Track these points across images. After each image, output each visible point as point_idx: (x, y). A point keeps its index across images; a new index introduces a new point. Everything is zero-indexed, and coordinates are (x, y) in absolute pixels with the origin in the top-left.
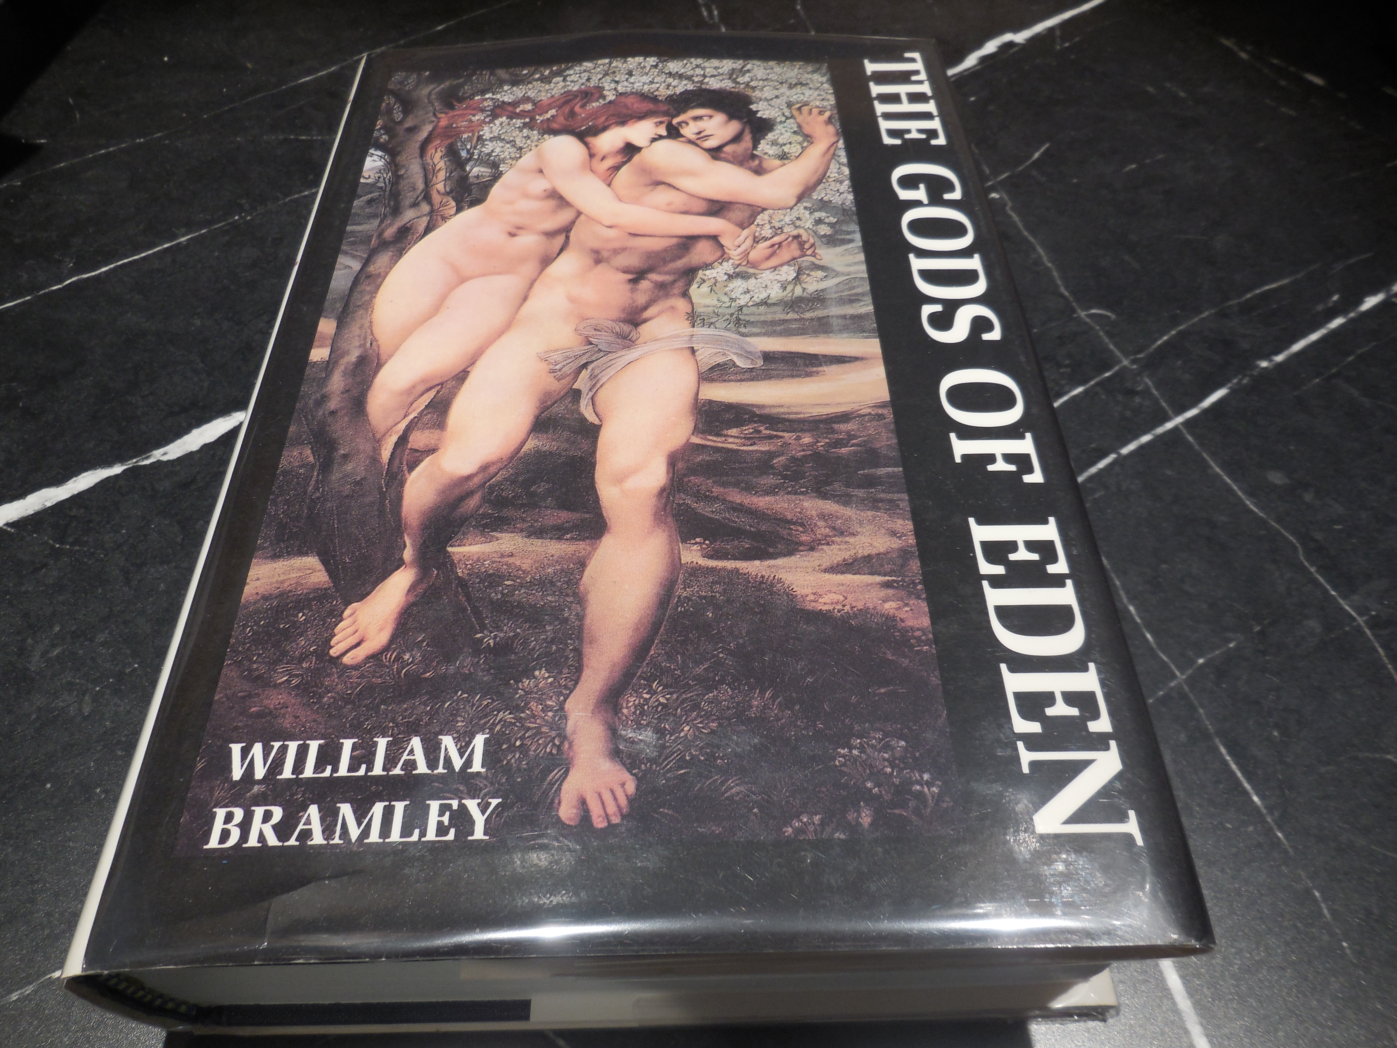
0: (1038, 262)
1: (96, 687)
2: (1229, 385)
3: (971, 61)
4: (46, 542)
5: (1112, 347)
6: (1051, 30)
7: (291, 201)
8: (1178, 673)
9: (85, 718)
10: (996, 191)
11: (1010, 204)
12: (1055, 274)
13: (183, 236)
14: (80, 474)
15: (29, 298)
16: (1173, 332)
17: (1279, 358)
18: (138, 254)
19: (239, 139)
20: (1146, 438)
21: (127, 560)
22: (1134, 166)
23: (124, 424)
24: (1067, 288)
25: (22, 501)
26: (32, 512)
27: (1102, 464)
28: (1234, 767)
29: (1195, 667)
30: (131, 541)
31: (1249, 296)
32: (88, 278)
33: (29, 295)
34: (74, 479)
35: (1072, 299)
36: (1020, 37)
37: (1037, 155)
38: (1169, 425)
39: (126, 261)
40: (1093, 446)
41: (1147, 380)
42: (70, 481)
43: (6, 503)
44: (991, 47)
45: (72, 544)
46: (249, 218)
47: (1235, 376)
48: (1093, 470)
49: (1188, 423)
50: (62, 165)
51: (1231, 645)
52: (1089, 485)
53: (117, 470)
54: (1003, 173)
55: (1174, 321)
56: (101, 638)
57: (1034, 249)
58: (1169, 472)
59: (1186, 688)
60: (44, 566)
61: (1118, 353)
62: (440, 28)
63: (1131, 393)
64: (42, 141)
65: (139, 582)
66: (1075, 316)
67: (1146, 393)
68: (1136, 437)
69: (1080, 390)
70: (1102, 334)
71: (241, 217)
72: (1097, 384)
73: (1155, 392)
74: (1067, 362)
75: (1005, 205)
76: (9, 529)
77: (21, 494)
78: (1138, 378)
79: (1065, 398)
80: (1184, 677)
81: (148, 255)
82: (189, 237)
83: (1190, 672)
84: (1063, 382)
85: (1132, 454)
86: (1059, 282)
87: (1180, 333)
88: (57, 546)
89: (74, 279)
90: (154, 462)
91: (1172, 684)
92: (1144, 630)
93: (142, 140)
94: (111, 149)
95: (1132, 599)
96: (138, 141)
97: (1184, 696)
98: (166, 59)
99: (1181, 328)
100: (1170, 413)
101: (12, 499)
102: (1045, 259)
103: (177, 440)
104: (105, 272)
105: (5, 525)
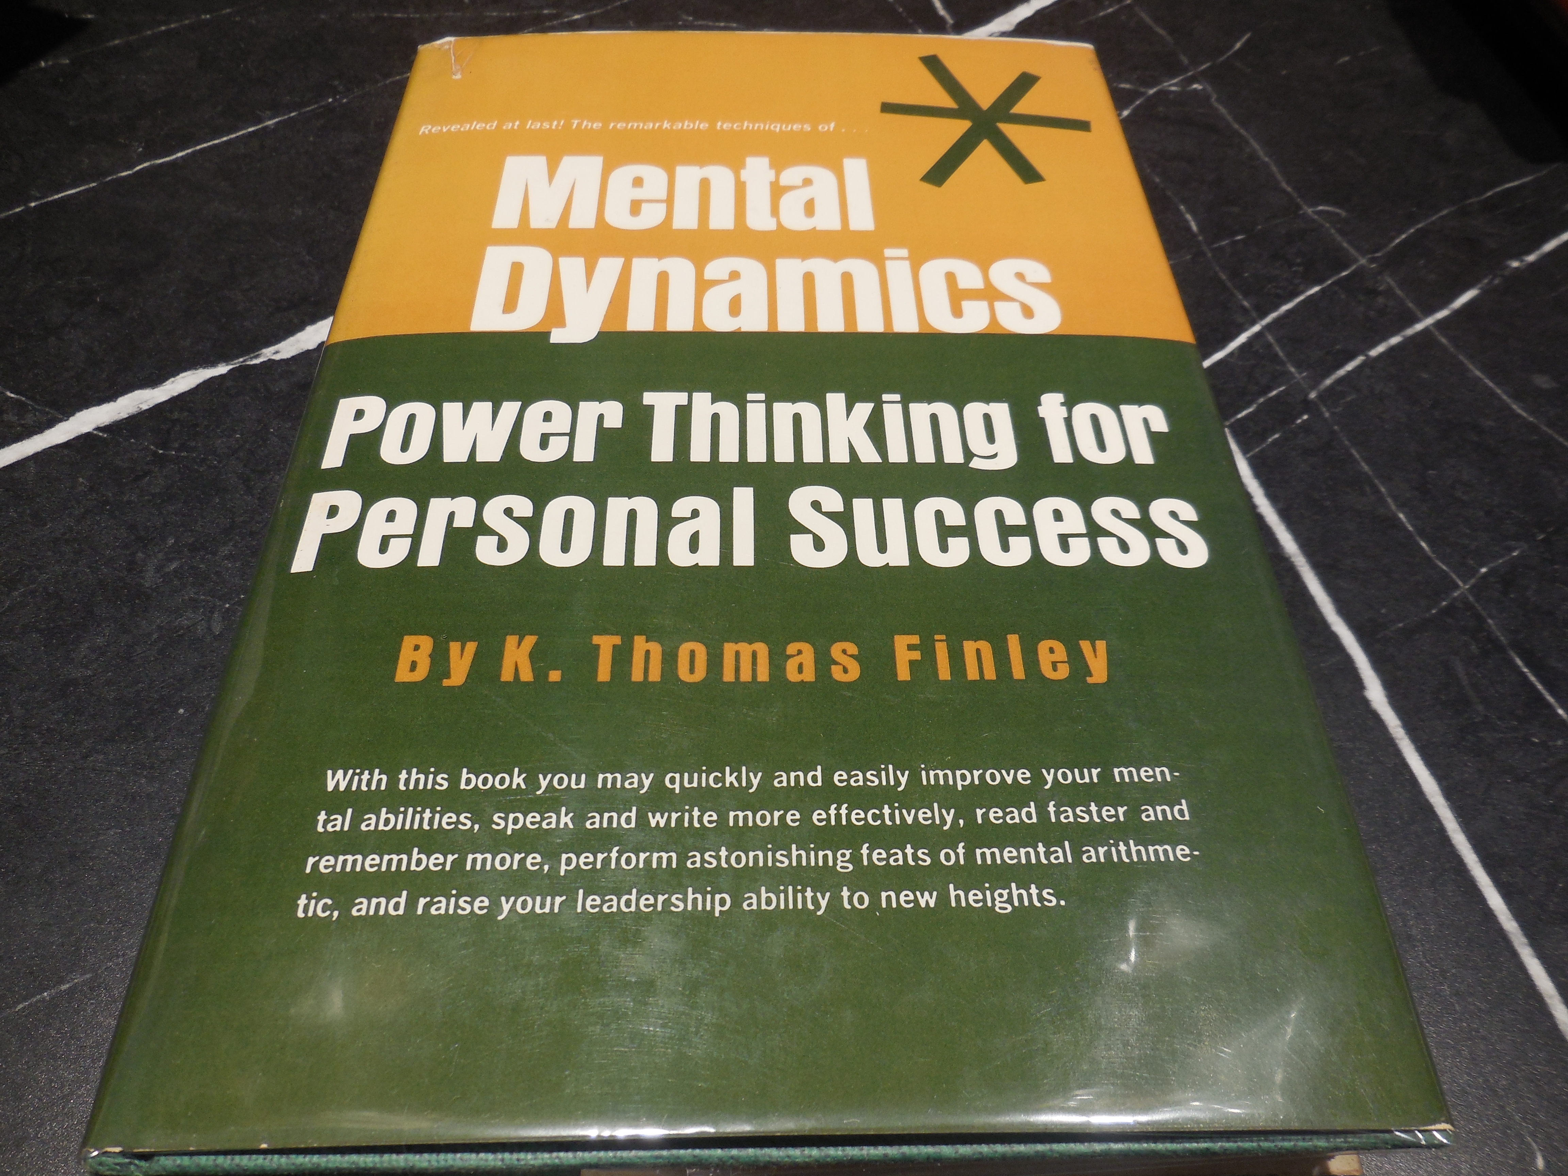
0: (1253, 156)
1: (225, 604)
2: (1480, 286)
5: (1345, 245)
7: (393, 83)
8: (1460, 583)
9: (216, 638)
10: (1198, 82)
11: (1214, 97)
12: (1274, 169)
13: (270, 119)
14: (178, 374)
15: (94, 184)
16: (1412, 231)
17: (1531, 258)
18: (218, 139)
19: (323, 16)
20: (1395, 340)
21: (245, 466)
22: (1347, 58)
23: (224, 320)
24: (1288, 183)
25: (112, 404)
26: (126, 416)
27: (1350, 367)
28: (1533, 679)
29: (1478, 576)
30: (247, 446)
31: (1489, 194)
32: (160, 164)
33: (94, 182)
34: (173, 379)
35: (1295, 195)
37: (1238, 45)
38: (1419, 327)
39: (205, 145)
40: (1338, 347)
41: (1389, 280)
42: (167, 382)
43: (94, 405)
45: (178, 450)
46: (345, 101)
47: (1485, 276)
48: (1341, 372)
49: (1439, 324)
50: (117, 42)
51: (1515, 554)
52: (1339, 388)
53: (222, 369)
54: (1202, 63)
55: (1411, 219)
56: (225, 550)
57: (1247, 143)
58: (1425, 375)
59: (1471, 599)
60: (146, 474)
61: (1352, 251)
63: (1373, 293)
64: (89, 16)
65: (262, 490)
66: (1302, 212)
67: (1388, 293)
68: (1384, 338)
69: (1316, 289)
70: (1333, 231)
71: (335, 100)
72: (1335, 283)
73: (1399, 292)
74: (1299, 260)
75: (1208, 97)
76: (101, 434)
77: (110, 396)
78: (1379, 278)
79: (1302, 298)
80: (1467, 587)
81: (230, 139)
82: (277, 120)
83: (1473, 581)
84: (1297, 281)
85: (1381, 356)
86: (1279, 177)
87: (1419, 231)
88: (161, 452)
89: (146, 165)
90: (264, 362)
91: (1456, 594)
92: (1418, 538)
93: (208, 16)
94: (172, 26)
95: (1402, 506)
96: (203, 17)
97: (1469, 606)
99: (1420, 226)
100: (1419, 314)
101: (100, 401)
102: (1261, 153)
103: (289, 337)
104: (182, 157)
105: (95, 429)
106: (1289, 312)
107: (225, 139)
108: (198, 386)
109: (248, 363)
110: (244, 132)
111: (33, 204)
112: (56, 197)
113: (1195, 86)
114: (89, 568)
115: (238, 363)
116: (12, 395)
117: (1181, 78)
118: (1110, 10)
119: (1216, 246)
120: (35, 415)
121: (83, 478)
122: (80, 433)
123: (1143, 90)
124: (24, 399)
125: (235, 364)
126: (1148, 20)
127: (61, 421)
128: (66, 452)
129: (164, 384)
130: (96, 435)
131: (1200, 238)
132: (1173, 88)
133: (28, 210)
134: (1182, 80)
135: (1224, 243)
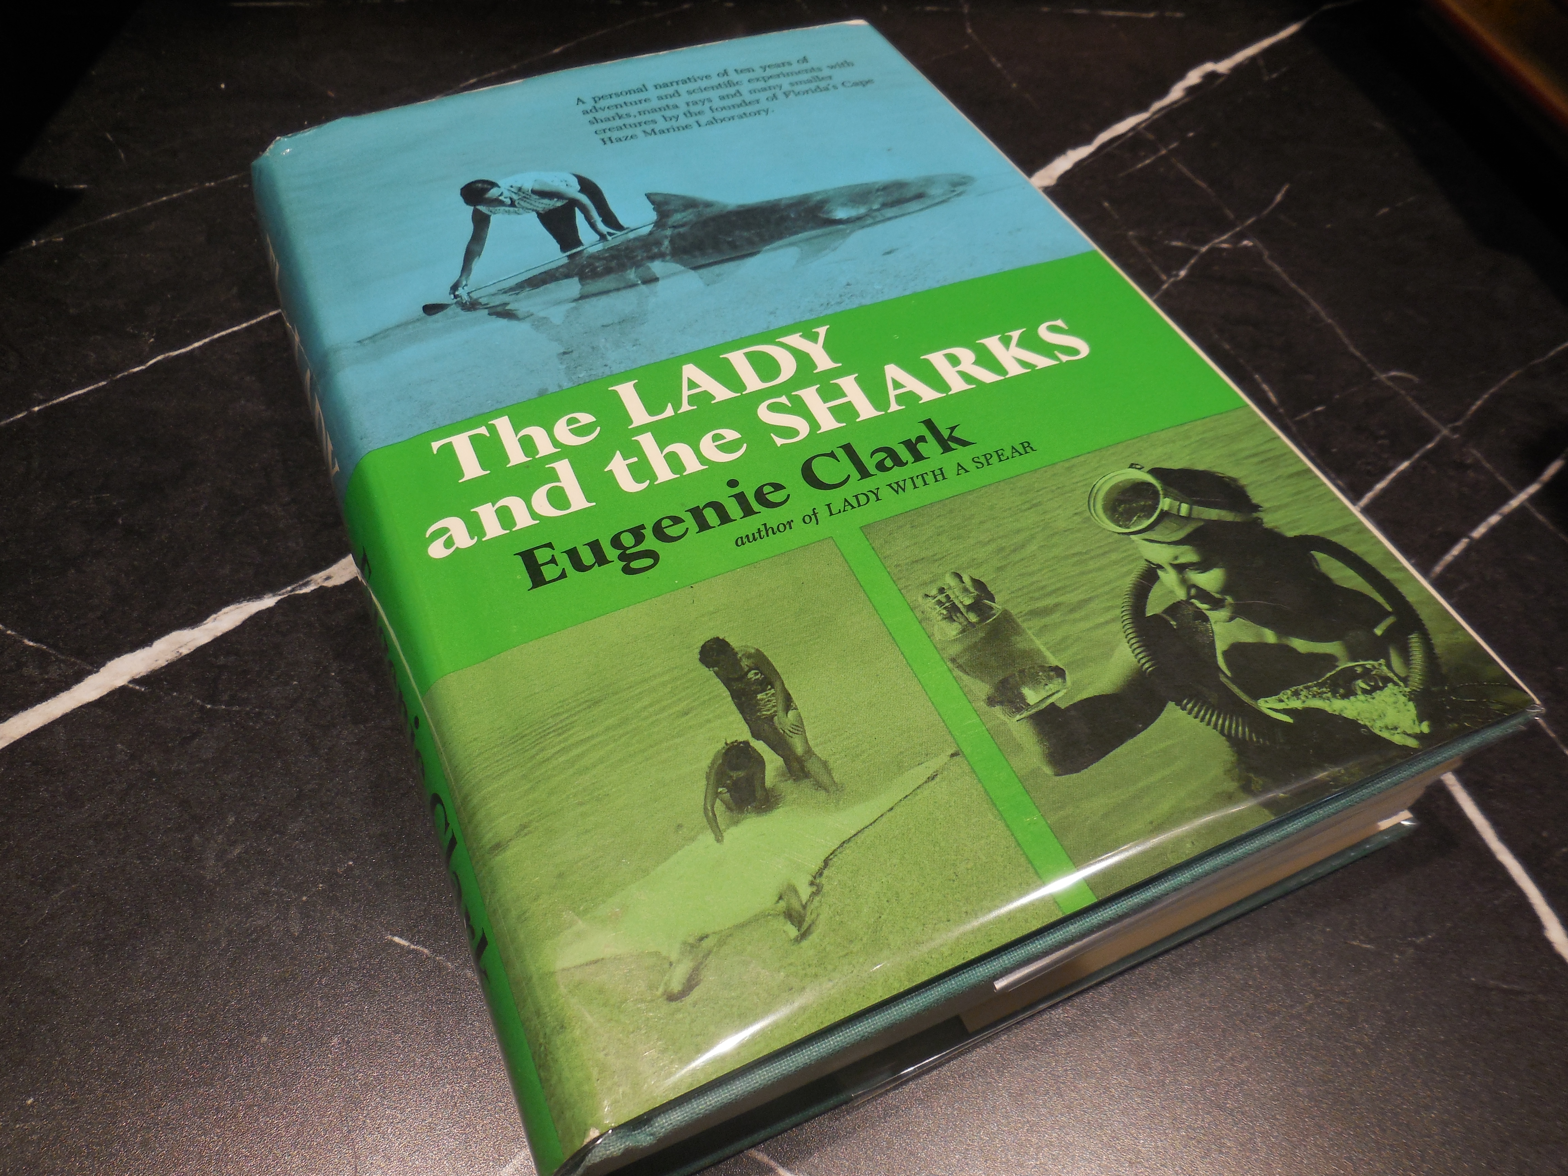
0: (1316, 318)
1: (300, 897)
2: (1564, 455)
3: (1177, 92)
4: (192, 703)
5: (1425, 414)
6: (1253, 59)
10: (1247, 238)
11: (1266, 254)
12: (1339, 331)
14: (219, 610)
15: (104, 383)
16: (1486, 396)
18: (237, 325)
20: (1494, 519)
21: (307, 719)
22: (1386, 210)
23: (265, 541)
24: (1357, 347)
25: (147, 649)
26: (164, 664)
27: (1456, 550)
30: (307, 695)
32: (177, 356)
33: (103, 380)
34: (214, 616)
35: (1365, 360)
36: (1223, 66)
37: (1279, 198)
38: (1514, 503)
39: (223, 333)
40: (1440, 529)
41: (1475, 452)
42: (208, 620)
43: (126, 652)
44: (1194, 77)
45: (228, 704)
48: (1448, 558)
49: (1532, 501)
50: (114, 215)
52: (1450, 576)
53: (269, 602)
54: (1249, 217)
55: (1484, 383)
56: (294, 828)
57: (1308, 304)
58: (1531, 558)
60: (195, 735)
61: (1434, 422)
62: (557, 51)
63: (1461, 467)
64: (82, 186)
65: (330, 749)
66: (1375, 379)
67: (1477, 466)
68: (1483, 518)
69: (1405, 465)
70: (1409, 399)
72: (1423, 457)
73: (1488, 466)
74: (1382, 432)
75: (1260, 254)
76: (137, 688)
77: (146, 641)
78: (1464, 450)
79: (1393, 475)
81: (251, 326)
84: (1386, 456)
85: (1485, 537)
86: (1346, 341)
87: (1493, 396)
88: (209, 706)
89: (159, 358)
90: (314, 590)
93: (212, 184)
94: (175, 195)
96: (207, 184)
98: (223, 86)
99: (1492, 390)
100: (1511, 489)
101: (134, 647)
102: (1323, 314)
103: (340, 560)
104: (200, 347)
105: (130, 682)
106: (1385, 491)
107: (244, 325)
108: (245, 623)
109: (297, 592)
110: (265, 316)
111: (36, 409)
112: (62, 399)
113: (1245, 242)
114: (139, 858)
115: (286, 592)
116: (31, 644)
117: (1230, 234)
118: (1147, 162)
119: (1298, 419)
120: (60, 668)
121: (123, 744)
122: (113, 688)
123: (1195, 248)
124: (45, 647)
125: (283, 594)
126: (1185, 170)
127: (90, 673)
128: (99, 712)
129: (205, 622)
130: (132, 689)
131: (1281, 410)
132: (1225, 246)
133: (31, 416)
134: (1232, 237)
135: (1306, 415)
